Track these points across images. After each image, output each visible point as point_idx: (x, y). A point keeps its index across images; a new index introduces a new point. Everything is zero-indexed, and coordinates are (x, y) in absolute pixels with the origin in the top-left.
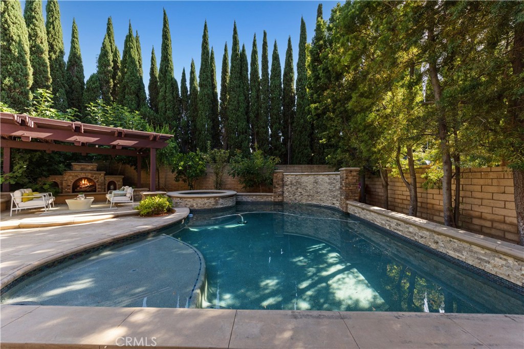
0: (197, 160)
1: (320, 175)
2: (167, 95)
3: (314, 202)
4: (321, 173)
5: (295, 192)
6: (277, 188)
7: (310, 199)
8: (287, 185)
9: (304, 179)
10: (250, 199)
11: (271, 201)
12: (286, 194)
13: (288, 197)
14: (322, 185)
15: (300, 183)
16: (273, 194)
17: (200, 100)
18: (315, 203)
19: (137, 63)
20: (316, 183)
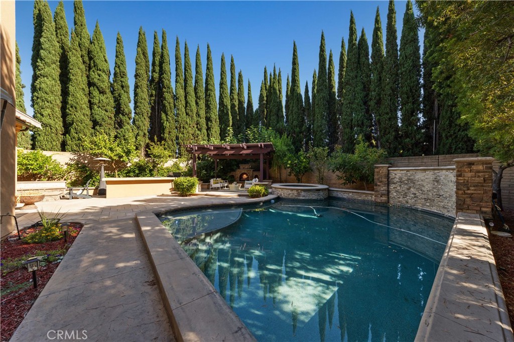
0: (302, 158)
1: (442, 169)
2: (294, 108)
3: (434, 210)
4: (442, 167)
5: (406, 193)
6: (379, 186)
7: (428, 204)
8: (394, 183)
9: (419, 176)
10: (345, 196)
11: (372, 201)
12: (393, 194)
13: (396, 198)
14: (445, 185)
15: (413, 181)
16: (373, 193)
17: (317, 105)
18: (436, 211)
19: (278, 91)
20: (437, 181)
